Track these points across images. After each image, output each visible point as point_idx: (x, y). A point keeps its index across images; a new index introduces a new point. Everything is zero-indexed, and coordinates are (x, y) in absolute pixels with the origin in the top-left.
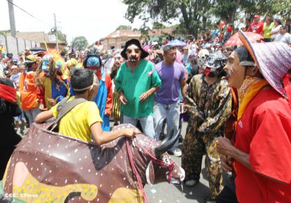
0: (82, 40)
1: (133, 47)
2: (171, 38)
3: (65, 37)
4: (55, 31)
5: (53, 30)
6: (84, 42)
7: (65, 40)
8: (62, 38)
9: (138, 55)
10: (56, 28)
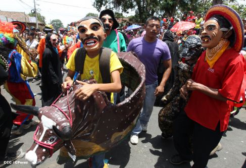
0: (58, 23)
1: (107, 17)
2: (130, 25)
3: (44, 18)
4: (35, 12)
5: (33, 11)
6: (60, 24)
7: (44, 21)
8: (41, 19)
9: (111, 24)
10: (35, 9)
